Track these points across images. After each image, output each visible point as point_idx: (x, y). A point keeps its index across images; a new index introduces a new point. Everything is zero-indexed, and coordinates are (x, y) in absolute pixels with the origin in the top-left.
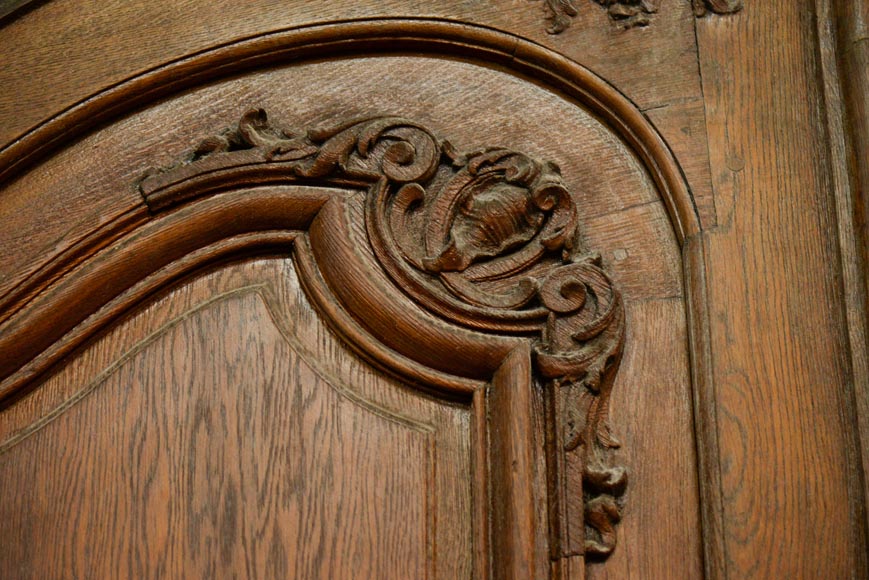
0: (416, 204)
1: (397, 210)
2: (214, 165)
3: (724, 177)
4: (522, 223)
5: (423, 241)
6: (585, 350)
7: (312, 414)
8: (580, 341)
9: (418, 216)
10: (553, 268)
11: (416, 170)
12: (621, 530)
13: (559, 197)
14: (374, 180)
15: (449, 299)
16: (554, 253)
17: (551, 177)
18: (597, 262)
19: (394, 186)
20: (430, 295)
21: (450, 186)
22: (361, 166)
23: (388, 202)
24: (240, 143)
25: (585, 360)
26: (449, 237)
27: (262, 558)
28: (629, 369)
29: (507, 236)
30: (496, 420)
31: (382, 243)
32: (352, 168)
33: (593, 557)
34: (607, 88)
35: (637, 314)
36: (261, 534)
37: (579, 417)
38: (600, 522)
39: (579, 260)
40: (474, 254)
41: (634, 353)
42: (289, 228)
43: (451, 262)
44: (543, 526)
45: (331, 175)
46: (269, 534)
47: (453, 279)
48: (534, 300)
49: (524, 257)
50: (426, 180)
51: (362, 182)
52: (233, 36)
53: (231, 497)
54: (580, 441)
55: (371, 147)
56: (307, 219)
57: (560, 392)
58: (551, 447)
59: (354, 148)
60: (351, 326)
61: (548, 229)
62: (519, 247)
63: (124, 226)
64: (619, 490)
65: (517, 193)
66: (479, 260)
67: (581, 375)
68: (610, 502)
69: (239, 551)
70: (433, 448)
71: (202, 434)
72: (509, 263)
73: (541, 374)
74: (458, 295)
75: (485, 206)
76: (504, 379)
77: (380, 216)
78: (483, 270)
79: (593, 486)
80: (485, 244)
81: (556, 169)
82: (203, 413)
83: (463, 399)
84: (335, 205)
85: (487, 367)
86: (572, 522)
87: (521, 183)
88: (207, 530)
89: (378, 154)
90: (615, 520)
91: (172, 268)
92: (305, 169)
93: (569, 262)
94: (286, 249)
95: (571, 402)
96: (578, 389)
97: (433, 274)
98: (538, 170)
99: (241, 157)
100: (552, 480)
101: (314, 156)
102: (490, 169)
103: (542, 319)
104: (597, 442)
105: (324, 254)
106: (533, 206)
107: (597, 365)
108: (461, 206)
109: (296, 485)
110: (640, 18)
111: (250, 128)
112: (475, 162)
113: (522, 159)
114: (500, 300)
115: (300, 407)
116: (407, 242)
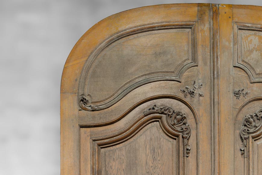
0: (171, 117)
1: (169, 118)
2: (151, 111)
3: (201, 117)
4: (181, 120)
5: (172, 121)
6: (187, 135)
7: (161, 140)
8: (187, 134)
9: (171, 118)
10: (184, 125)
11: (171, 113)
12: (190, 154)
13: (185, 117)
14: (167, 114)
15: (174, 128)
16: (184, 124)
17: (184, 115)
18: (188, 125)
19: (169, 115)
20: (172, 128)
21: (174, 115)
22: (166, 112)
23: (168, 117)
24: (153, 109)
25: (187, 136)
26: (174, 121)
27: (157, 155)
28: (191, 137)
29: (180, 121)
30: (179, 142)
31: (168, 121)
32: (165, 113)
33: (187, 157)
34: (190, 105)
35: (192, 131)
36: (157, 152)
37: (186, 142)
38: (188, 153)
39: (187, 125)
40: (177, 123)
41: (191, 135)
42: (158, 119)
43: (174, 124)
44: (183, 153)
45: (162, 113)
46: (158, 152)
47: (174, 126)
48: (182, 129)
49: (181, 124)
50: (172, 114)
51: (166, 114)
52: (152, 96)
53: (154, 148)
54: (186, 145)
55: (166, 110)
56: (160, 118)
57: (185, 139)
58: (184, 145)
59: (165, 110)
60: (165, 131)
61: (184, 121)
62: (181, 123)
63: (142, 118)
64: (190, 150)
65: (181, 117)
66: (177, 124)
67: (187, 138)
68: (189, 151)
69: (155, 154)
70: (172, 144)
71: (151, 141)
72: (180, 125)
73: (183, 137)
74: (175, 128)
75: (178, 118)
76: (179, 138)
77: (168, 119)
78: (177, 125)
79: (187, 150)
80: (177, 122)
81: (185, 114)
82: (151, 139)
83: (175, 139)
84: (163, 117)
85: (178, 136)
86: (185, 153)
87: (181, 116)
88: (152, 151)
89: (167, 111)
90: (189, 153)
91: (147, 123)
92: (160, 112)
93: (186, 125)
94: (158, 121)
95: (186, 140)
96: (186, 139)
97: (173, 125)
98: (183, 114)
99: (154, 110)
100: (184, 149)
101: (161, 111)
102: (178, 114)
103: (183, 131)
104: (188, 145)
105: (162, 122)
106: (182, 118)
107: (188, 137)
108: (175, 118)
109: (160, 147)
110: (194, 96)
111: (154, 107)
112: (177, 113)
113: (182, 113)
114: (179, 129)
115: (160, 139)
116: (170, 121)
